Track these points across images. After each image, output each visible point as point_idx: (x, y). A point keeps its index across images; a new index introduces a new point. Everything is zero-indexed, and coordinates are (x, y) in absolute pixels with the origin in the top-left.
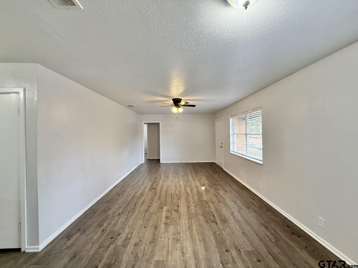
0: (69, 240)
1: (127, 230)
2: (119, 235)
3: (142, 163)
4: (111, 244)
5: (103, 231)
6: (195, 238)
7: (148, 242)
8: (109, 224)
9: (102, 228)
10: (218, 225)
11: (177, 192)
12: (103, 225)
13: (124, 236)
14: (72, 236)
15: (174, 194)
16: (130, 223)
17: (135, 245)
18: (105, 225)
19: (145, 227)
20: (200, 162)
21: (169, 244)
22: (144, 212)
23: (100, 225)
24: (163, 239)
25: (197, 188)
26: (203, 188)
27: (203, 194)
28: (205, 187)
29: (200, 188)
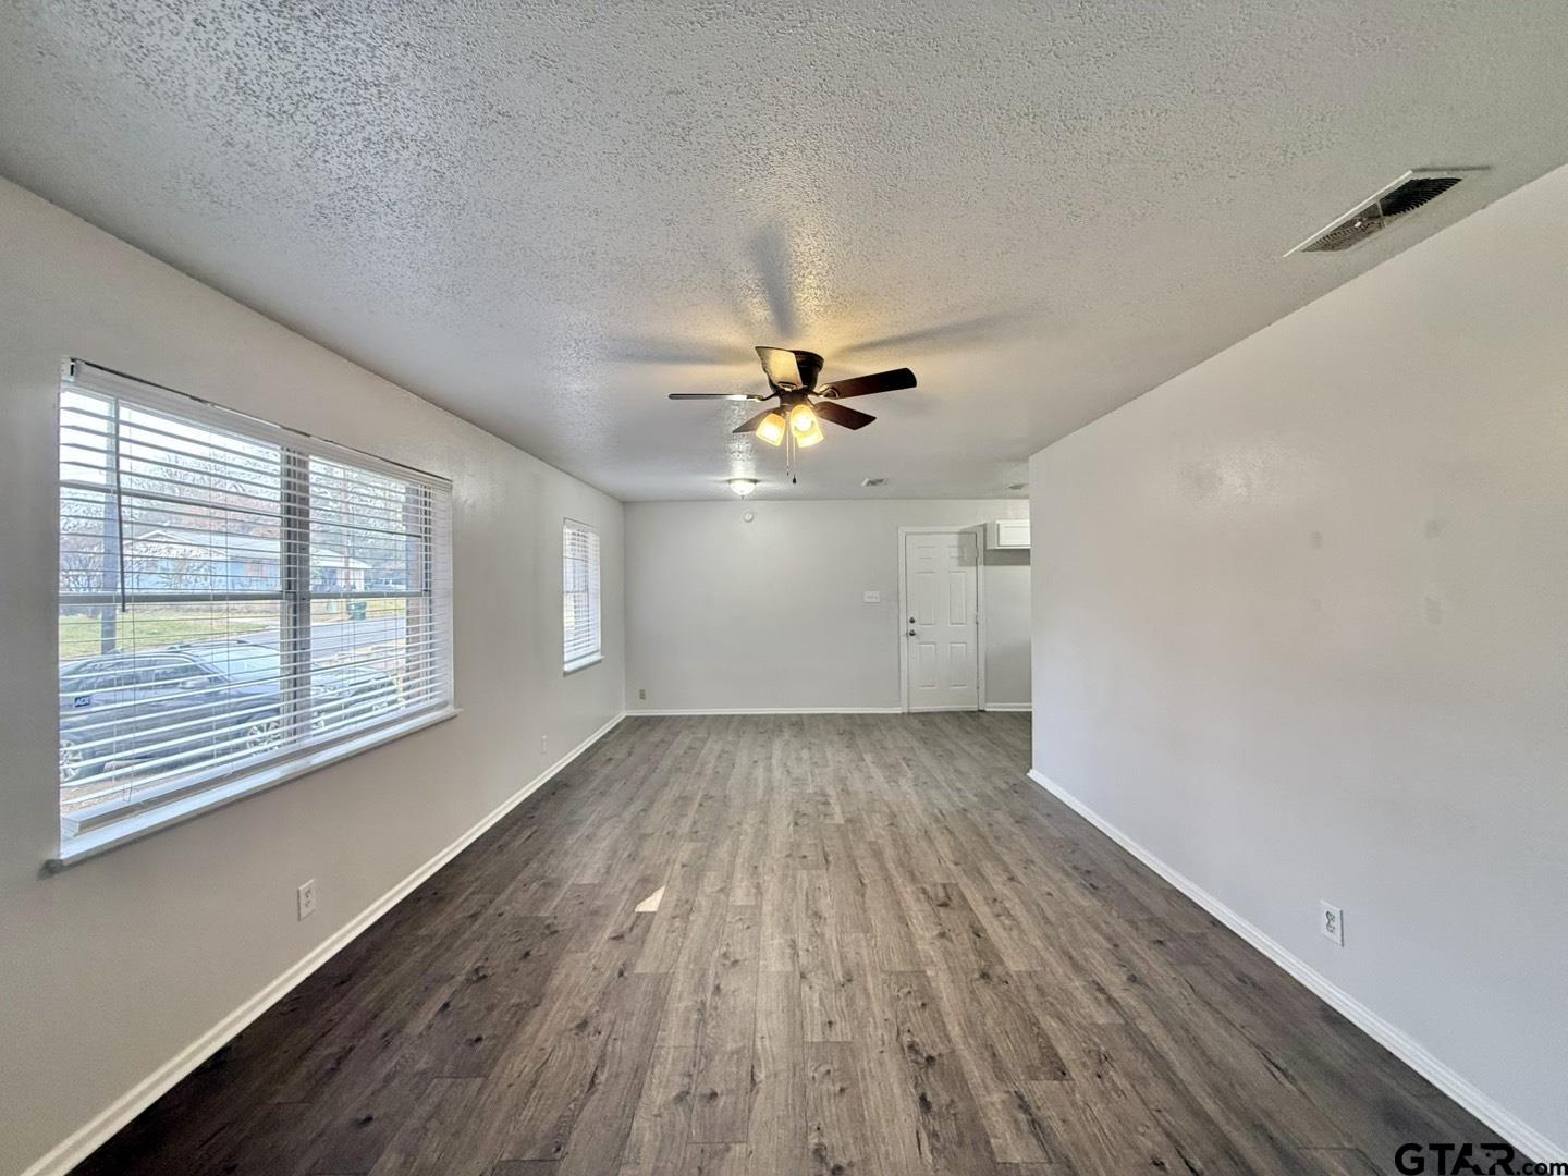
11: (803, 875)
15: (817, 867)
25: (687, 901)
26: (651, 904)
27: (683, 866)
28: (633, 911)
29: (675, 897)
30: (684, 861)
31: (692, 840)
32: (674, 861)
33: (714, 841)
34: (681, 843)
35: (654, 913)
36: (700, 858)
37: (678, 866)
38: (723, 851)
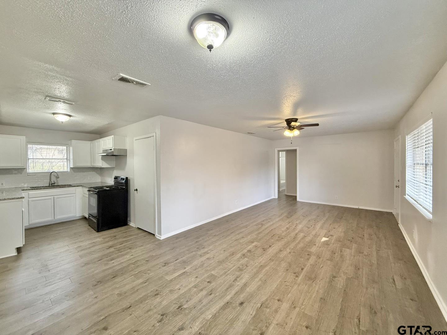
0: (176, 239)
1: (211, 247)
2: (204, 248)
3: (274, 198)
4: (195, 251)
5: (197, 242)
6: (258, 276)
7: (217, 261)
8: (203, 239)
9: (197, 240)
10: (297, 278)
11: (284, 233)
12: (199, 238)
13: (206, 250)
14: (179, 238)
15: (278, 235)
16: (217, 244)
17: (208, 259)
18: (201, 239)
19: (224, 251)
20: (361, 207)
21: (231, 269)
22: (234, 240)
23: (198, 238)
24: (229, 264)
25: (315, 237)
26: (324, 239)
27: (315, 245)
28: (329, 239)
29: (318, 238)
30: (314, 246)
31: (311, 252)
32: (318, 247)
33: (303, 249)
34: (315, 252)
35: (324, 237)
36: (309, 245)
37: (317, 245)
38: (301, 245)
